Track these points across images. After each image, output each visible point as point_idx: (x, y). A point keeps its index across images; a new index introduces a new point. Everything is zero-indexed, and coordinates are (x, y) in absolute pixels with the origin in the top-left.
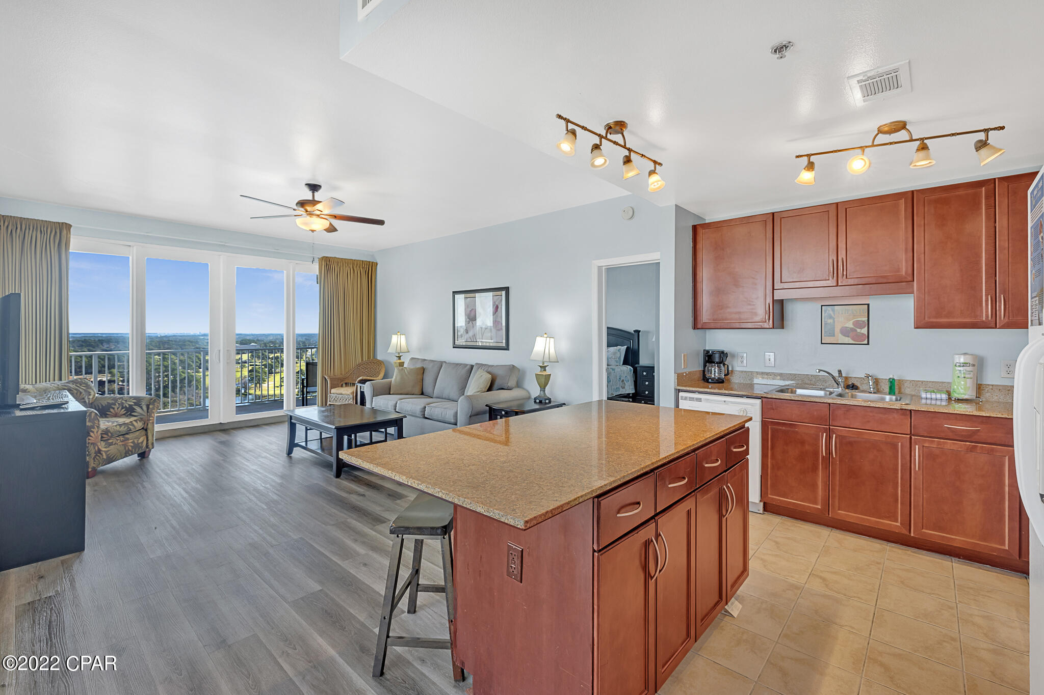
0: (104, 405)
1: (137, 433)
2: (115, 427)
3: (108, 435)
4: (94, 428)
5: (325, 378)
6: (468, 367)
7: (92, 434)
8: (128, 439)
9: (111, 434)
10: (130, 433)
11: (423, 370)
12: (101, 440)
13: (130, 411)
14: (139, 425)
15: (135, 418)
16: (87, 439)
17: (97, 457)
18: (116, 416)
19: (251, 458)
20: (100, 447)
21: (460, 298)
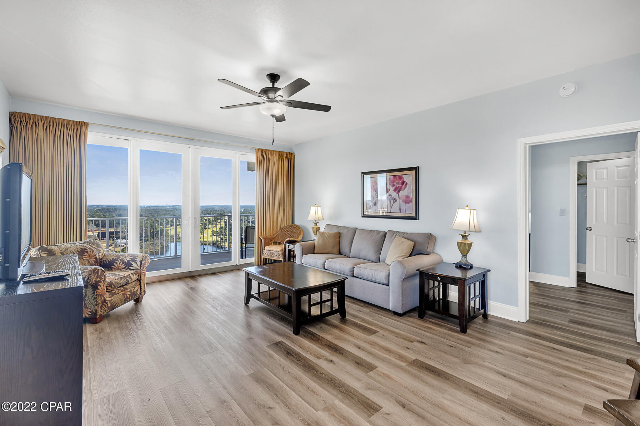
0: (110, 261)
1: (134, 284)
2: (117, 280)
3: (112, 287)
4: (101, 282)
5: (260, 238)
6: (382, 233)
7: (99, 287)
8: (126, 289)
9: (114, 286)
10: (128, 284)
11: (339, 235)
12: (107, 292)
13: (128, 266)
14: (135, 277)
15: (132, 272)
16: (96, 291)
17: (104, 306)
18: (118, 269)
19: (218, 307)
20: (106, 298)
21: (368, 178)
